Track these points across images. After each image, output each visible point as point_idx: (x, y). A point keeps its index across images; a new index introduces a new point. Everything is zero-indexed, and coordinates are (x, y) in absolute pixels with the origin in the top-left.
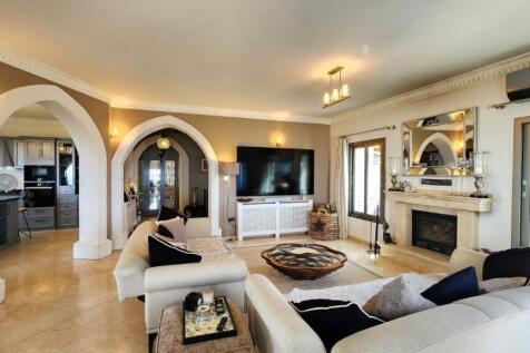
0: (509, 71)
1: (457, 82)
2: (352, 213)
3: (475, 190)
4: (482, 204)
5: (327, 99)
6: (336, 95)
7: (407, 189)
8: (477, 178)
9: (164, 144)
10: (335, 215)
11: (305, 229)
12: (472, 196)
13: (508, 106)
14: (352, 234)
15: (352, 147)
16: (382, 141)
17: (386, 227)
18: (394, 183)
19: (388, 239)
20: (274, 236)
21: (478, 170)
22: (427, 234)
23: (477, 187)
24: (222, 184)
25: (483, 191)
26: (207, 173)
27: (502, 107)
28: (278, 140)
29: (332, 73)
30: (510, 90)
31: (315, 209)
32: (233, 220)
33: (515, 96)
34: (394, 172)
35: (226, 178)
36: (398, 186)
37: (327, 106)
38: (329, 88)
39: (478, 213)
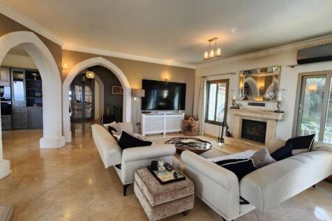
0: (298, 48)
1: (272, 51)
2: (207, 121)
3: (277, 109)
4: (280, 116)
5: (206, 55)
6: (212, 54)
7: (241, 108)
8: (278, 103)
9: (91, 75)
10: (197, 122)
11: (180, 130)
12: (276, 112)
13: (296, 67)
14: (207, 133)
15: (209, 83)
16: (227, 81)
17: (228, 128)
18: (233, 104)
19: (229, 135)
20: (162, 134)
21: (279, 99)
22: (249, 132)
23: (278, 107)
24: (133, 102)
25: (281, 109)
26: (122, 95)
27: (293, 67)
28: (166, 77)
29: (210, 41)
30: (299, 59)
31: (186, 118)
32: (139, 124)
33: (301, 62)
34: (234, 98)
35: (135, 99)
36: (236, 106)
37: (206, 59)
38: (209, 49)
39: (277, 120)
